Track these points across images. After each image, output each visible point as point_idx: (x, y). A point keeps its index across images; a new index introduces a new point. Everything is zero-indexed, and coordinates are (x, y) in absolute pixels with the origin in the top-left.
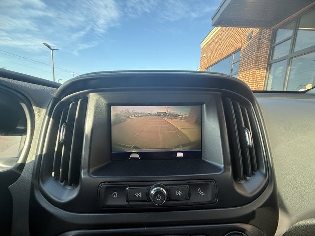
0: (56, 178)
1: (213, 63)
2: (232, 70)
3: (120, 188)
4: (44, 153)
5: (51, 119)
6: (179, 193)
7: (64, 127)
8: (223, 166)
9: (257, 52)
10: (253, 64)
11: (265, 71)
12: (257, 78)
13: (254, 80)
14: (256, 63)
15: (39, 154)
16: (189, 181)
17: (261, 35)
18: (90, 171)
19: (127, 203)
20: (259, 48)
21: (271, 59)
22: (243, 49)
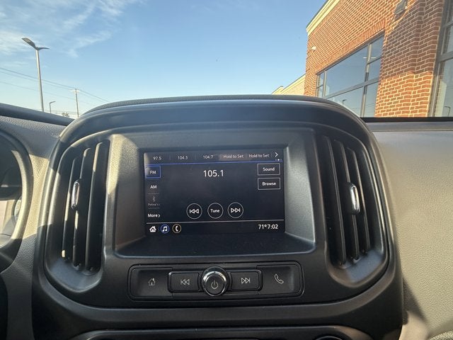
0: (68, 260)
1: (331, 62)
2: (367, 75)
3: (159, 273)
4: (49, 223)
5: (58, 175)
6: (246, 281)
7: (77, 185)
8: (314, 241)
9: (415, 39)
10: (407, 63)
11: (432, 75)
12: (415, 89)
13: (410, 93)
14: (415, 61)
15: (42, 224)
16: (260, 264)
17: (424, 5)
18: (116, 249)
19: (170, 294)
20: (420, 31)
21: (444, 53)
22: (387, 33)
